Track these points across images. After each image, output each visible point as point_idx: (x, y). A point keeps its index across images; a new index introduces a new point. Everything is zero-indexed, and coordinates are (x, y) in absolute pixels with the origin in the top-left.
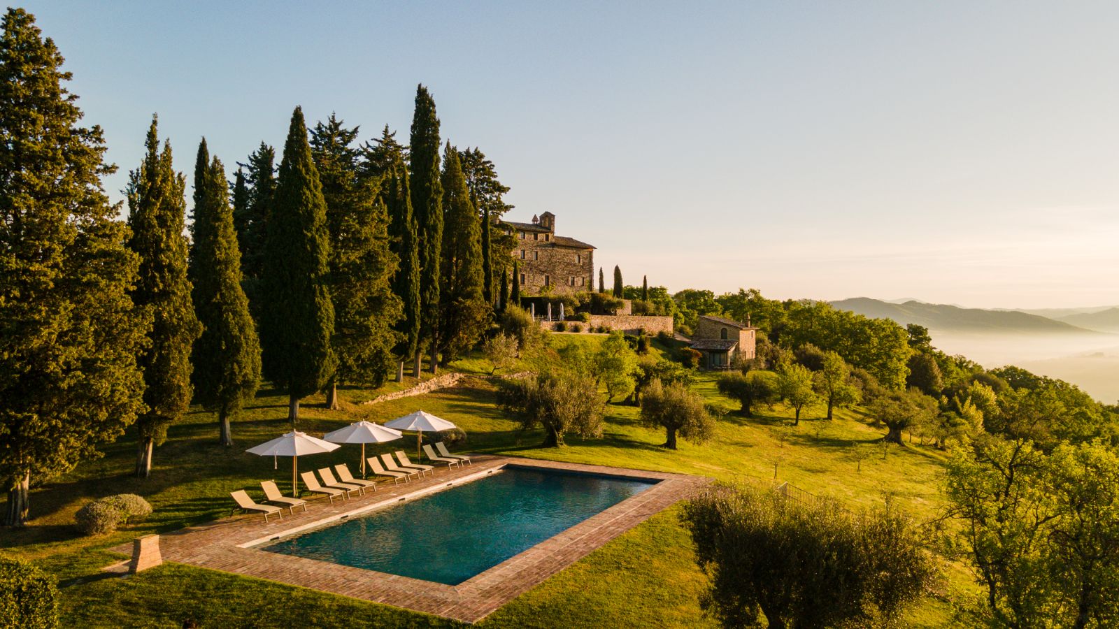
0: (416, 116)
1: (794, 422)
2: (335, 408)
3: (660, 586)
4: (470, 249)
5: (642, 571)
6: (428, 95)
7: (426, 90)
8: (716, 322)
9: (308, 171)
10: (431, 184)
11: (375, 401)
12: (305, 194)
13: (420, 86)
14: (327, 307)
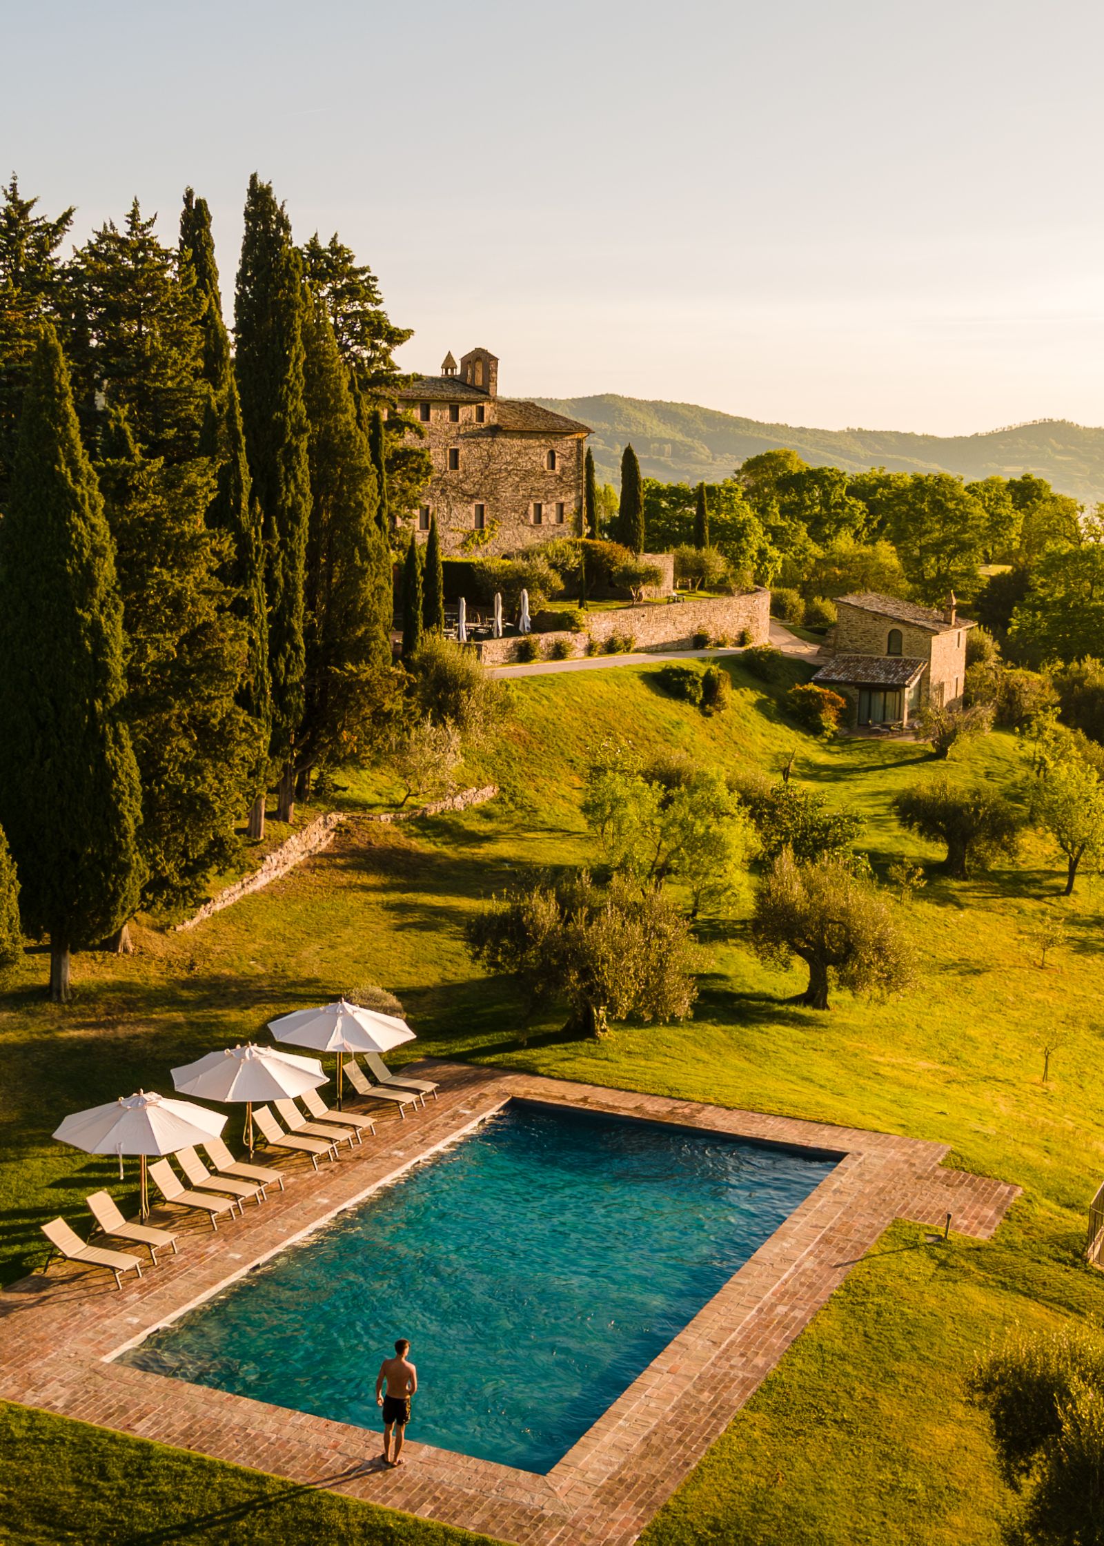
0: (247, 250)
1: (1064, 882)
2: (126, 951)
3: (906, 1467)
4: (359, 541)
5: (864, 1427)
6: (273, 203)
7: (268, 191)
8: (877, 616)
9: (76, 473)
10: (285, 414)
11: (196, 920)
12: (75, 527)
13: (254, 178)
14: (128, 764)
